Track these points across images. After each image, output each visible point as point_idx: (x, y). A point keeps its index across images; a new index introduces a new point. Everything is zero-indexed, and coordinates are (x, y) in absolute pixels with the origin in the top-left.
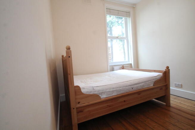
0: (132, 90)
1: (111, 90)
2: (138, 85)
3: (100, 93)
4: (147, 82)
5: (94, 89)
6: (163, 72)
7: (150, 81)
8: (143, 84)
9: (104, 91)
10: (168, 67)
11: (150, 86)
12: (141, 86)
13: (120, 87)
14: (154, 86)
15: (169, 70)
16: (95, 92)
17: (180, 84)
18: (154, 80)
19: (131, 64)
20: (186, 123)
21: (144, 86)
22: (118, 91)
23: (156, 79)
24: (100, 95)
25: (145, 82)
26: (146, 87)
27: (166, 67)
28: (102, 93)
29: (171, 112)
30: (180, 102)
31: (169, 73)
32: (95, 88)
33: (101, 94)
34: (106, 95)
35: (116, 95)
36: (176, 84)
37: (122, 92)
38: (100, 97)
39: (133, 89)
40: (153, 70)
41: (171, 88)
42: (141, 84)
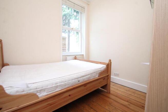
0: (79, 83)
1: (54, 86)
2: (84, 78)
3: (37, 91)
4: (93, 74)
5: (28, 87)
6: (107, 64)
7: (95, 73)
8: (89, 75)
9: (43, 88)
10: (110, 61)
11: (96, 77)
12: (87, 78)
13: (66, 81)
14: (98, 77)
15: (111, 62)
16: (31, 90)
17: (118, 73)
18: (99, 72)
19: (83, 55)
20: (121, 110)
21: (90, 78)
22: (63, 86)
23: (100, 71)
24: (38, 94)
25: (91, 74)
26: (92, 78)
27: (109, 59)
28: (41, 90)
29: (111, 99)
30: (116, 88)
31: (111, 65)
32: (29, 85)
33: (39, 92)
34: (47, 92)
35: (60, 90)
36: (115, 74)
37: (67, 86)
38: (37, 96)
39: (79, 81)
40: (99, 62)
41: (111, 76)
42: (87, 76)
